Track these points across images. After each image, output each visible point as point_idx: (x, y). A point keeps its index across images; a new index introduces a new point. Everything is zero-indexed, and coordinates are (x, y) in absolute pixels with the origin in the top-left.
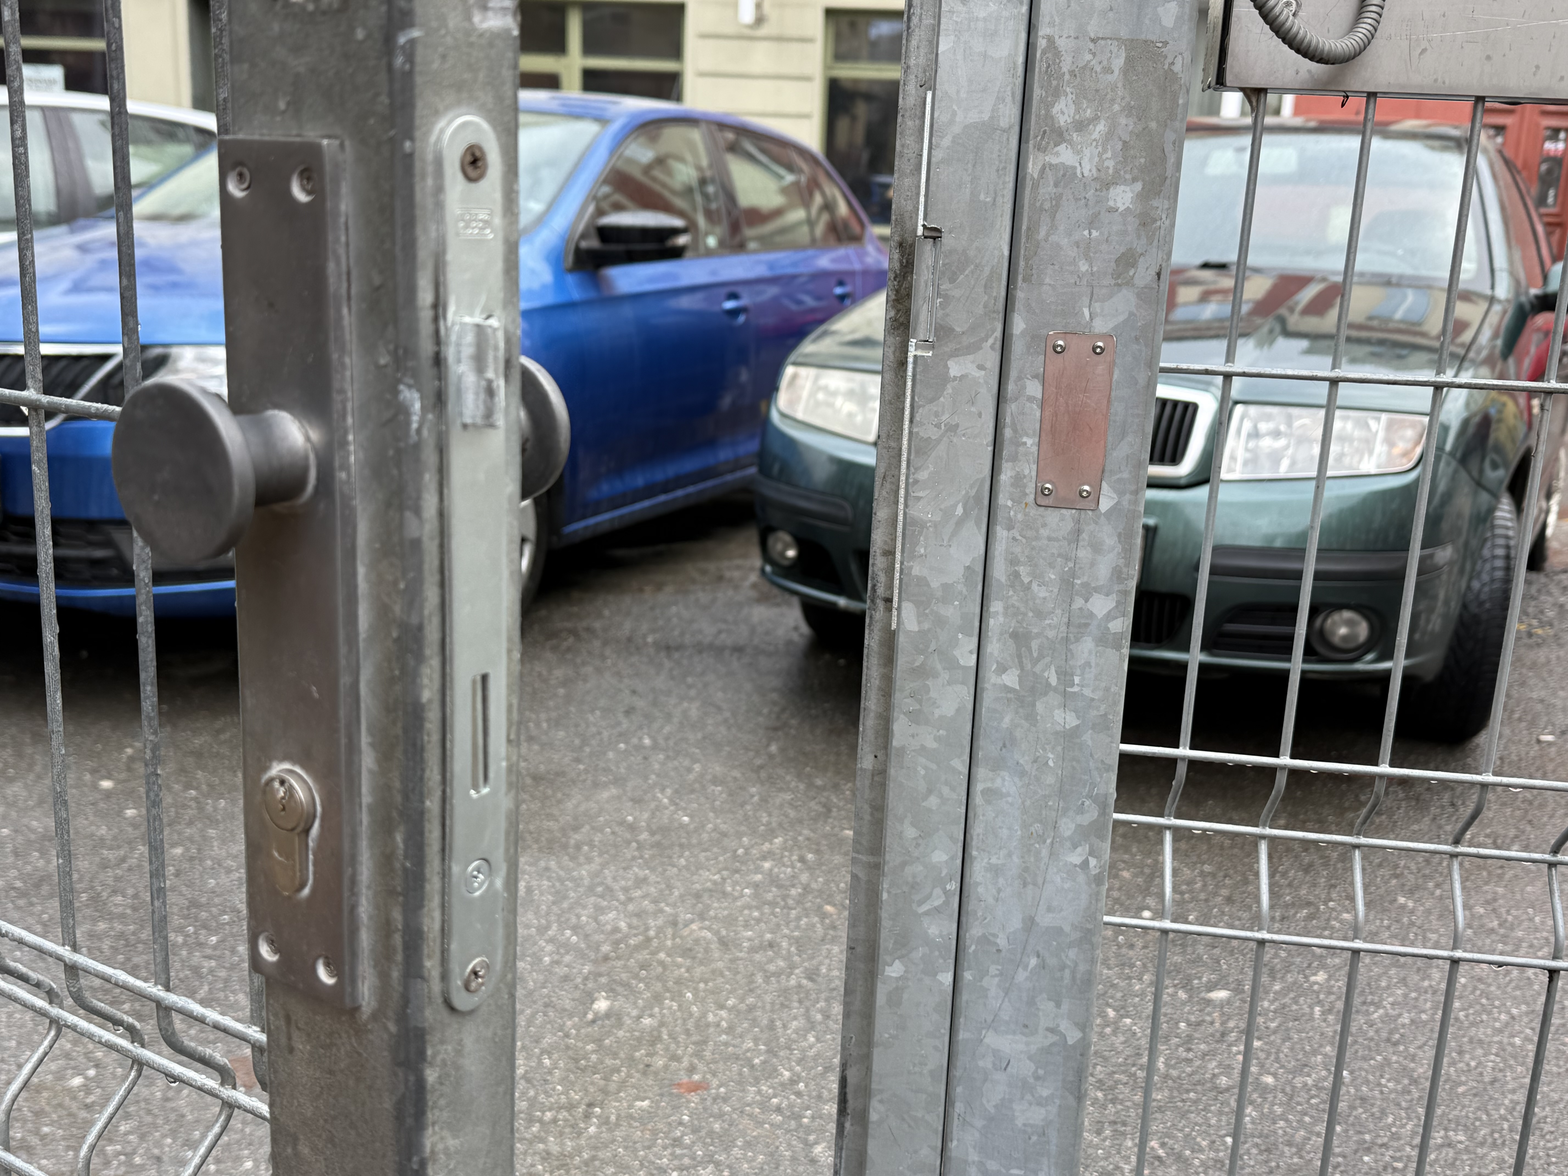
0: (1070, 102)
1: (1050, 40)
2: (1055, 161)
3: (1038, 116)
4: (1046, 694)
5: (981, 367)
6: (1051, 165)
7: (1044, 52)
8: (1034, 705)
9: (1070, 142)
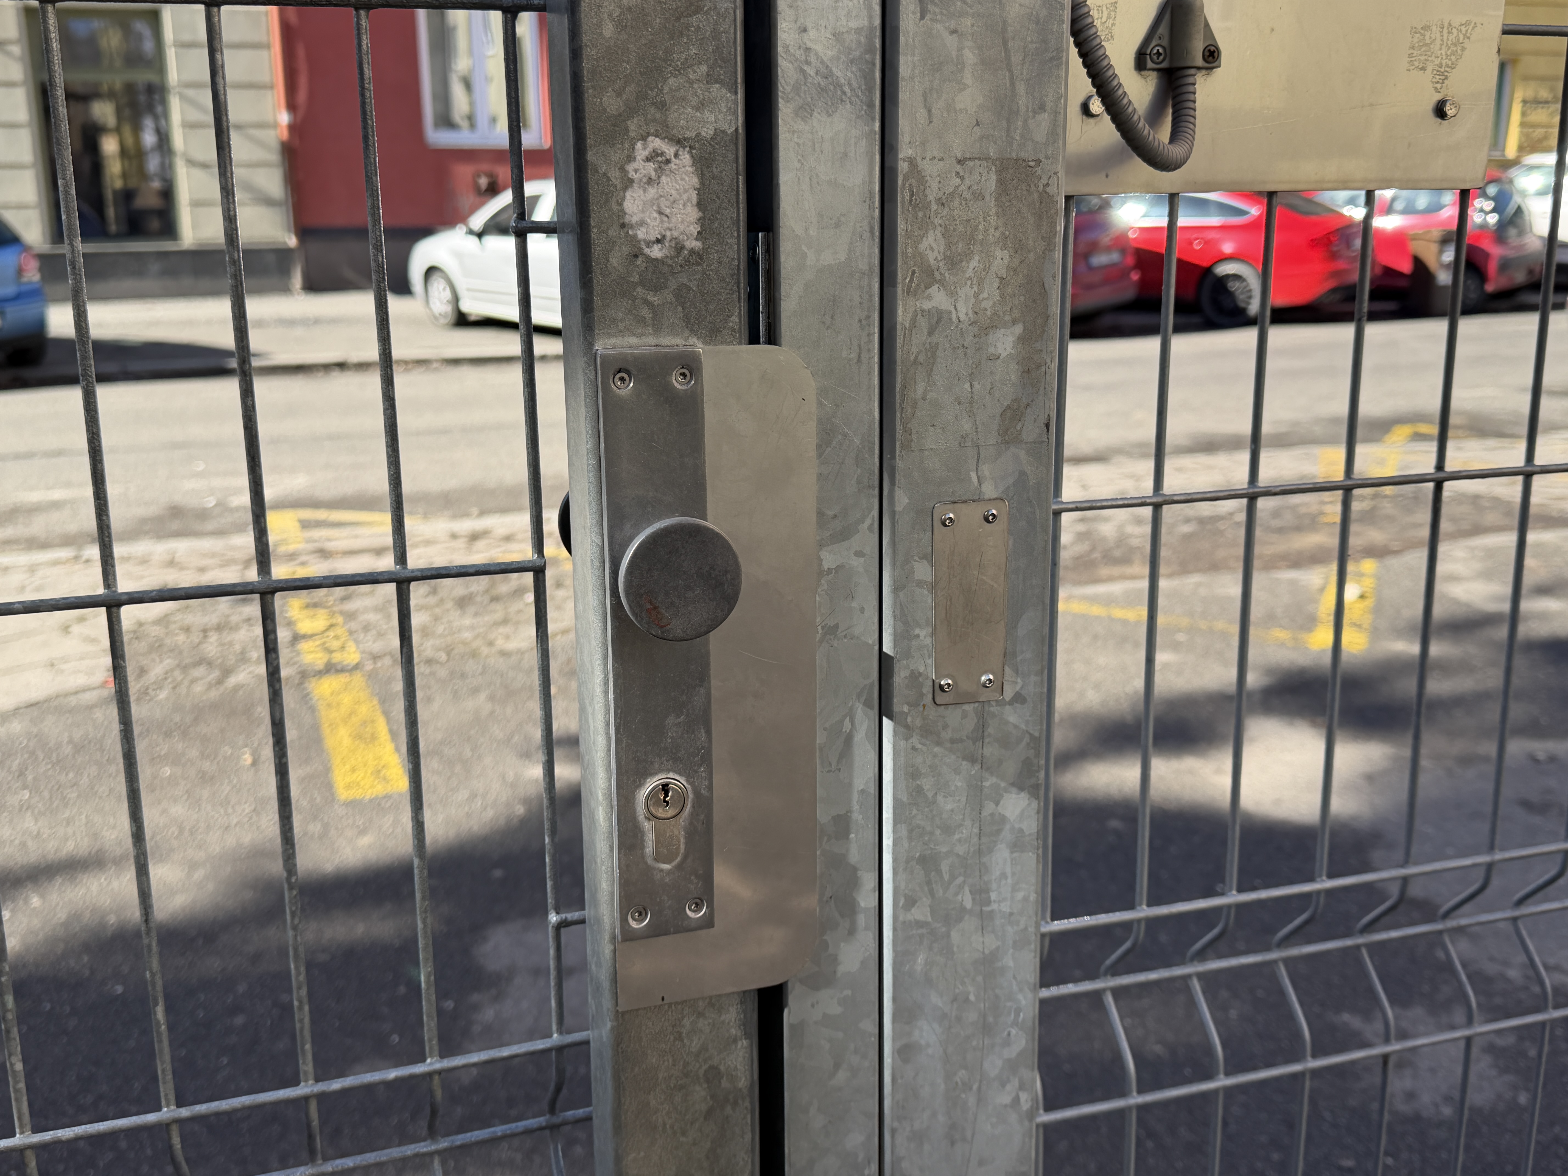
0: (939, 234)
1: (912, 161)
2: (927, 305)
3: (905, 253)
4: (960, 920)
5: (859, 554)
6: (922, 311)
7: (906, 178)
8: (948, 935)
9: (942, 283)
